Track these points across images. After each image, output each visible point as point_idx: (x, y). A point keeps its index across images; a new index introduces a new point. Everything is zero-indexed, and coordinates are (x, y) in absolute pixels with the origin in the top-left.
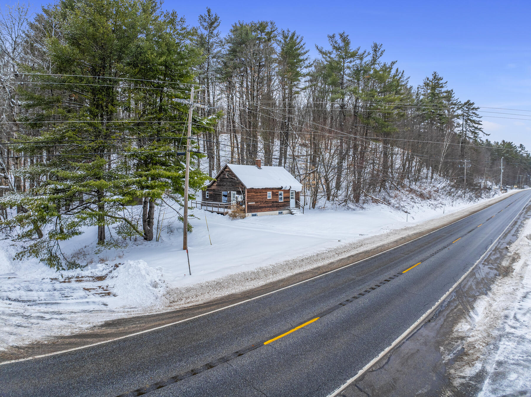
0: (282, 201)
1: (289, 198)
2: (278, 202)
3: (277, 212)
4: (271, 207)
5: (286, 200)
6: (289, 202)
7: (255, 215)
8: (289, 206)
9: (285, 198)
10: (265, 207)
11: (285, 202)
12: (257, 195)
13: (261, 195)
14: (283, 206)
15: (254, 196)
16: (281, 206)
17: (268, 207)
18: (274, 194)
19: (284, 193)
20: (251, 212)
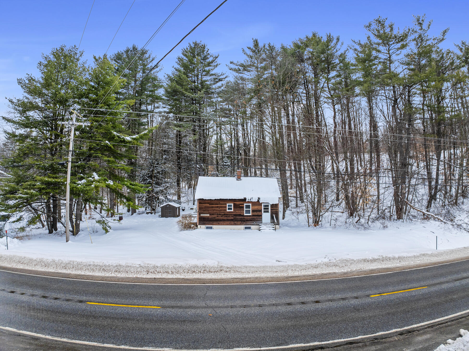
0: (250, 214)
1: (261, 211)
2: (243, 216)
3: (243, 227)
4: (232, 220)
5: (256, 214)
6: (261, 216)
7: (211, 228)
8: (261, 220)
9: (253, 211)
10: (224, 220)
11: (253, 216)
12: (212, 207)
13: (217, 207)
14: (251, 220)
15: (208, 207)
16: (247, 221)
17: (228, 220)
18: (235, 206)
19: (252, 205)
20: (204, 224)
